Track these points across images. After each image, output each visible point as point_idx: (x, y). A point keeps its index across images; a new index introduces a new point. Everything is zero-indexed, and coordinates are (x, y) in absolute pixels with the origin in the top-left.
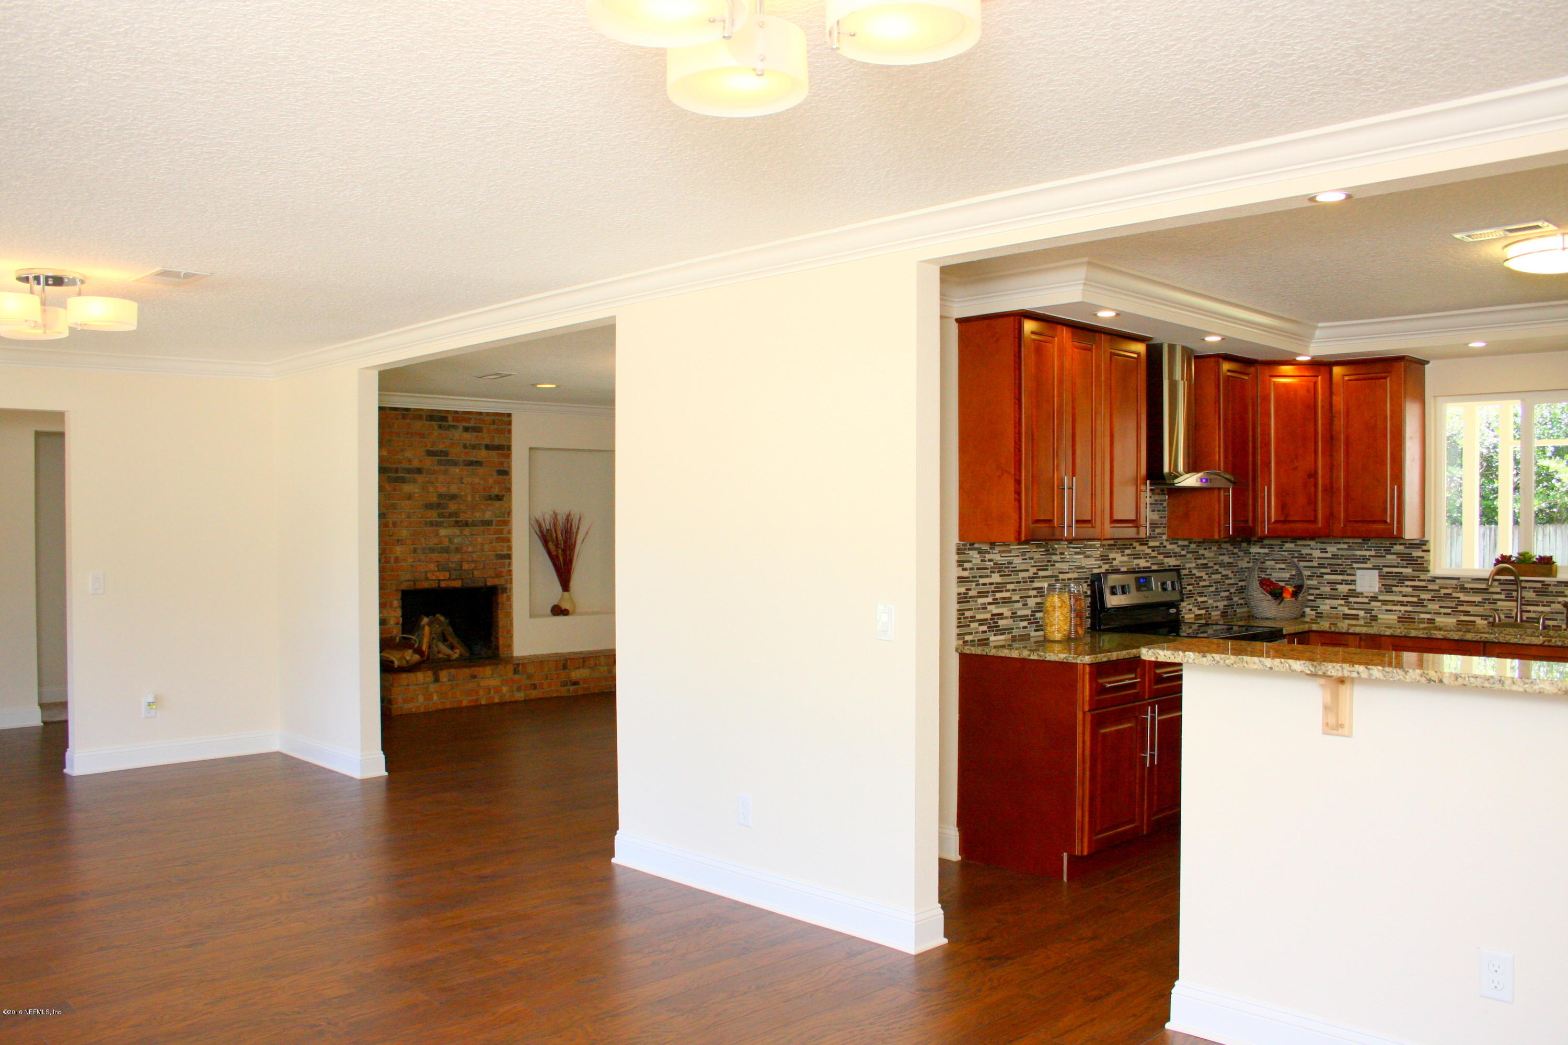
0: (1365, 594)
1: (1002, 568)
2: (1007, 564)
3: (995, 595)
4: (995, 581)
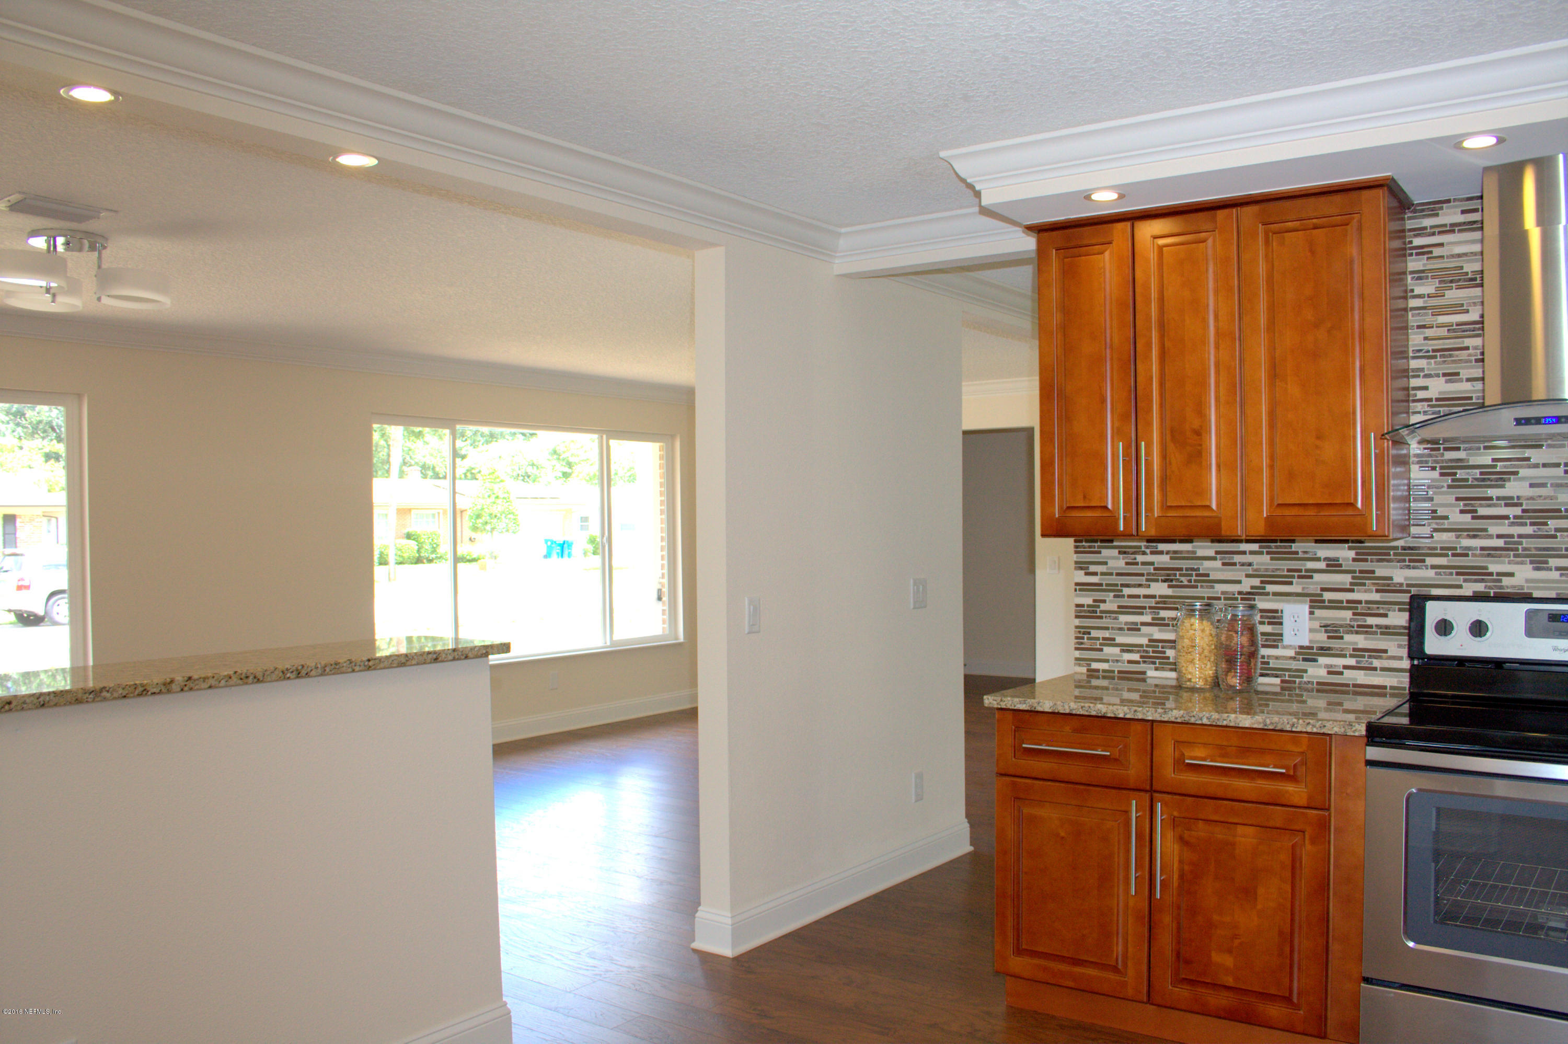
1: (1175, 575)
2: (1187, 569)
3: (1158, 613)
4: (1158, 593)
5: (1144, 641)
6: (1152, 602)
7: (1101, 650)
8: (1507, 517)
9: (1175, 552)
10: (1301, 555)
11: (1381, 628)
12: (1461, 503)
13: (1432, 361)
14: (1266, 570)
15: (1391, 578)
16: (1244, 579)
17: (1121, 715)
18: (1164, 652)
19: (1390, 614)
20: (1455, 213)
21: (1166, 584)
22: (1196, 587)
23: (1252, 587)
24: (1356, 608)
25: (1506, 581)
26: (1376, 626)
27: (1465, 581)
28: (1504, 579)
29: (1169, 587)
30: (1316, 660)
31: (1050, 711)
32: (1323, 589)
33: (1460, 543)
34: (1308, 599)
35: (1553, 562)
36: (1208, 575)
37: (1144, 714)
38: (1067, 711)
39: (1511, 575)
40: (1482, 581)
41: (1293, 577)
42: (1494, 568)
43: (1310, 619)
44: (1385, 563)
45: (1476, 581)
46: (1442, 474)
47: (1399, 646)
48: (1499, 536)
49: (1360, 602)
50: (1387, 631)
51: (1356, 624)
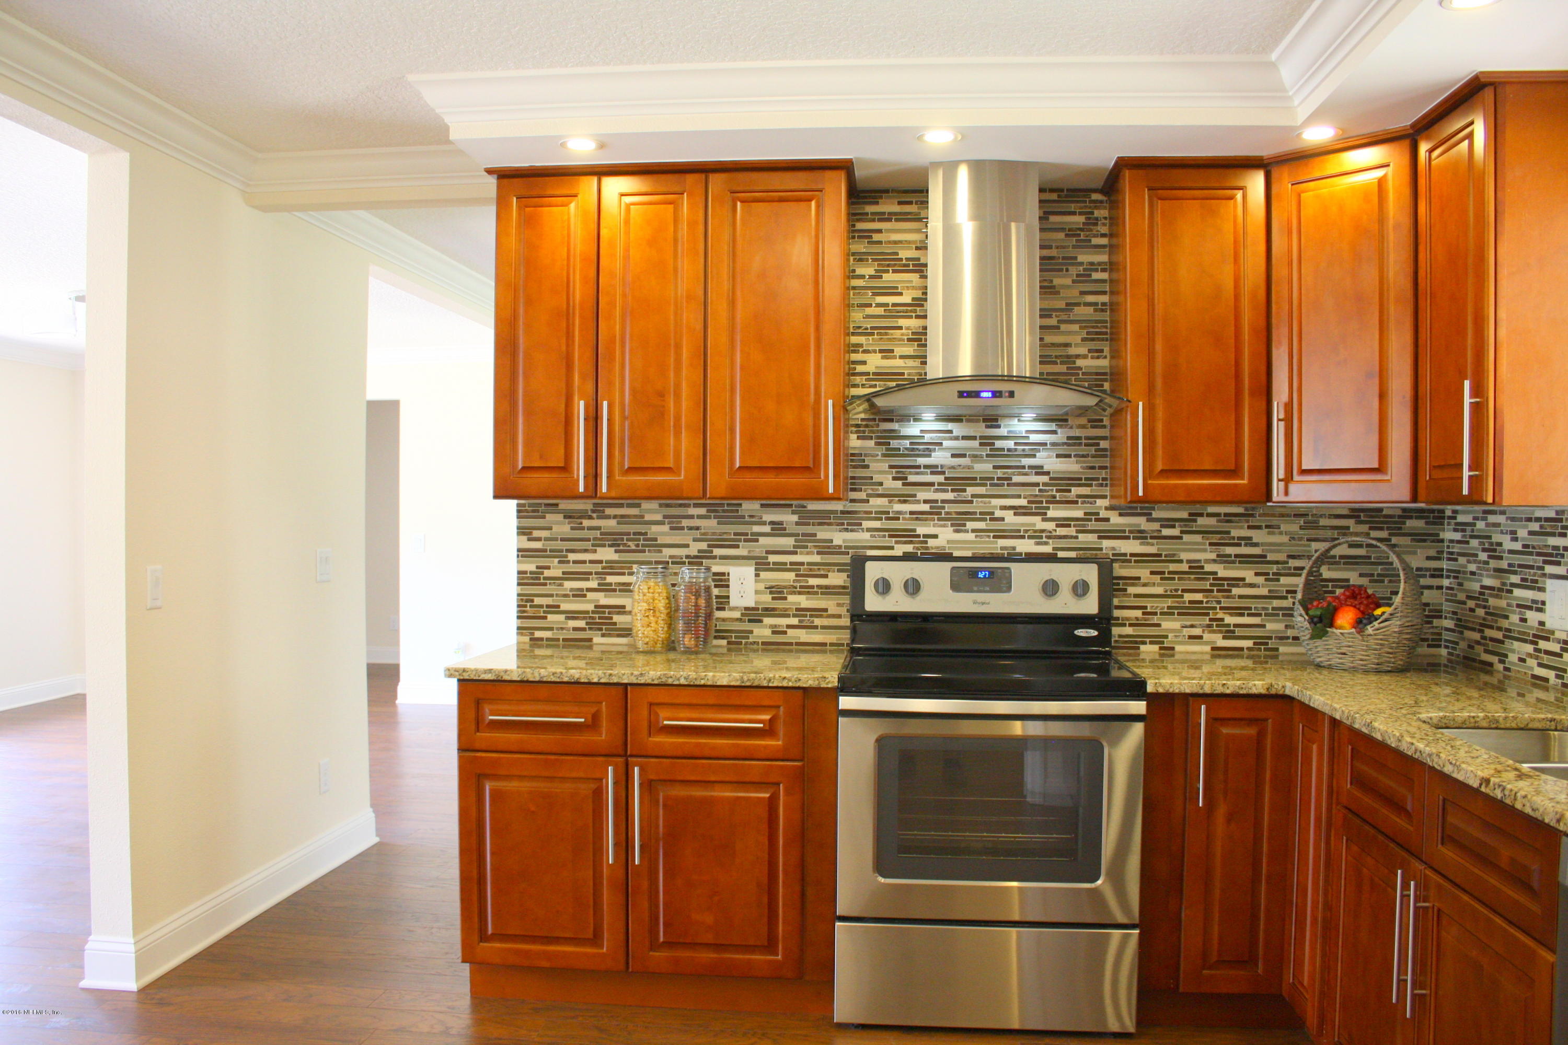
0: (1558, 635)
1: (623, 539)
2: (635, 534)
3: (605, 579)
4: (604, 558)
5: (590, 607)
6: (598, 568)
7: (545, 618)
8: (932, 484)
9: (622, 516)
10: (747, 519)
11: (821, 588)
12: (894, 470)
13: (870, 338)
14: (714, 534)
15: (831, 541)
16: (691, 543)
17: (595, 680)
18: (611, 618)
19: (830, 574)
20: (893, 204)
21: (613, 549)
22: (644, 551)
23: (699, 551)
24: (799, 570)
25: (931, 542)
26: (817, 586)
27: (897, 542)
28: (929, 540)
29: (616, 551)
30: (760, 621)
31: (519, 679)
32: (768, 552)
33: (892, 507)
34: (754, 562)
35: (970, 525)
36: (656, 540)
37: (619, 677)
38: (537, 679)
39: (935, 536)
40: (911, 542)
41: (740, 540)
42: (921, 530)
43: (756, 581)
44: (826, 527)
45: (905, 543)
46: (877, 444)
47: (839, 605)
48: (925, 502)
49: (802, 564)
50: (827, 590)
51: (798, 585)
